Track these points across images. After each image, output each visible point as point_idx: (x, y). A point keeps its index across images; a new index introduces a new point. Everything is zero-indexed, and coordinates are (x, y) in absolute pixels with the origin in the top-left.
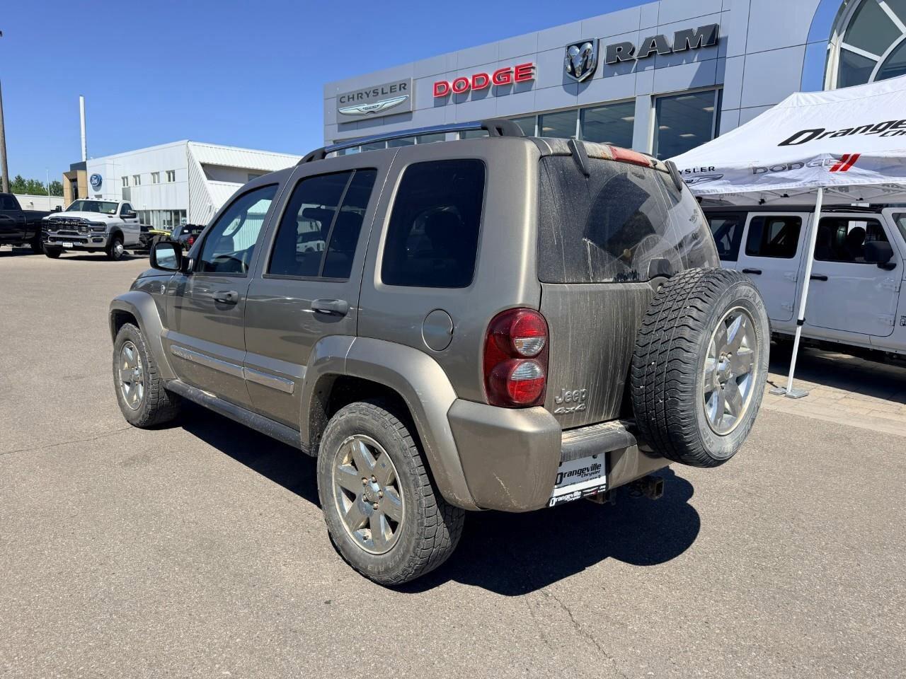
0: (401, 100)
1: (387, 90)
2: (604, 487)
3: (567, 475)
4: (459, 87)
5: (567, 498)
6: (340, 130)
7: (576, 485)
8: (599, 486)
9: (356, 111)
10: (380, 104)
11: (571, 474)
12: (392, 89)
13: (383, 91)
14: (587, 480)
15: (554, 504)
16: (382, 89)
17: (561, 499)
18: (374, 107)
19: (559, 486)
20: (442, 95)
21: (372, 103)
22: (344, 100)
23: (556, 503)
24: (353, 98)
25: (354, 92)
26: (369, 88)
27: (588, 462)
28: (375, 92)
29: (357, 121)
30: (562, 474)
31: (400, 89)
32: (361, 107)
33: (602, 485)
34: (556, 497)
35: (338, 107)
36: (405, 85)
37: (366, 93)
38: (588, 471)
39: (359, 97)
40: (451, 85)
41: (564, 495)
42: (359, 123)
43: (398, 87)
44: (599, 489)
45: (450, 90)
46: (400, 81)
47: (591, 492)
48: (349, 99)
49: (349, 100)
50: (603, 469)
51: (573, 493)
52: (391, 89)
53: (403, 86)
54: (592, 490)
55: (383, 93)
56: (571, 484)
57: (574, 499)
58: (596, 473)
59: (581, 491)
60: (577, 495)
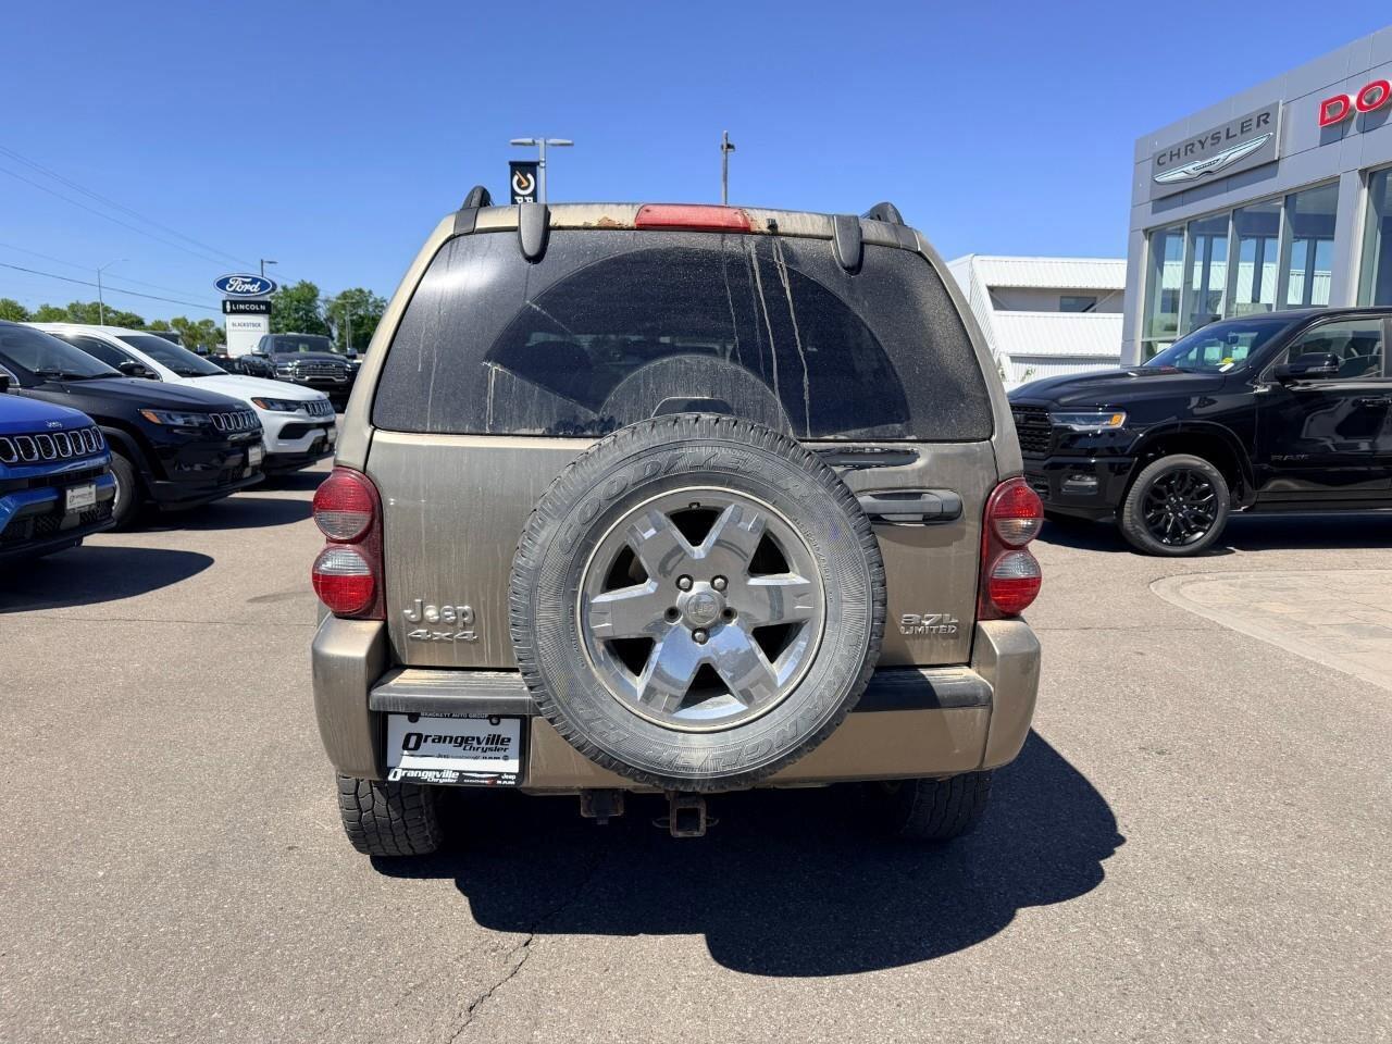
0: (1259, 143)
1: (1236, 130)
2: (513, 777)
3: (430, 739)
4: (1370, 101)
5: (425, 776)
6: (1155, 211)
7: (450, 760)
8: (502, 774)
9: (1182, 175)
10: (1222, 156)
11: (440, 739)
12: (1245, 127)
13: (1228, 134)
14: (476, 758)
15: (398, 778)
16: (1228, 130)
17: (412, 774)
18: (1210, 164)
19: (412, 752)
20: (1336, 120)
21: (1207, 158)
22: (1162, 161)
23: (402, 778)
24: (1178, 154)
25: (1179, 144)
26: (1204, 133)
27: (482, 729)
28: (1216, 138)
29: (1183, 192)
30: (419, 736)
31: (1258, 125)
32: (1190, 168)
33: (512, 774)
34: (403, 769)
35: (1155, 172)
36: (1268, 115)
37: (1200, 142)
38: (479, 743)
39: (1189, 150)
40: (1353, 99)
41: (422, 770)
42: (1186, 195)
43: (1255, 122)
44: (499, 778)
45: (1352, 109)
46: (1258, 111)
47: (480, 779)
48: (1171, 156)
49: (1171, 159)
50: (514, 746)
51: (440, 771)
52: (1242, 127)
53: (1265, 118)
54: (484, 776)
55: (1228, 137)
56: (440, 756)
57: (441, 781)
58: (497, 750)
59: (461, 772)
60: (450, 778)
